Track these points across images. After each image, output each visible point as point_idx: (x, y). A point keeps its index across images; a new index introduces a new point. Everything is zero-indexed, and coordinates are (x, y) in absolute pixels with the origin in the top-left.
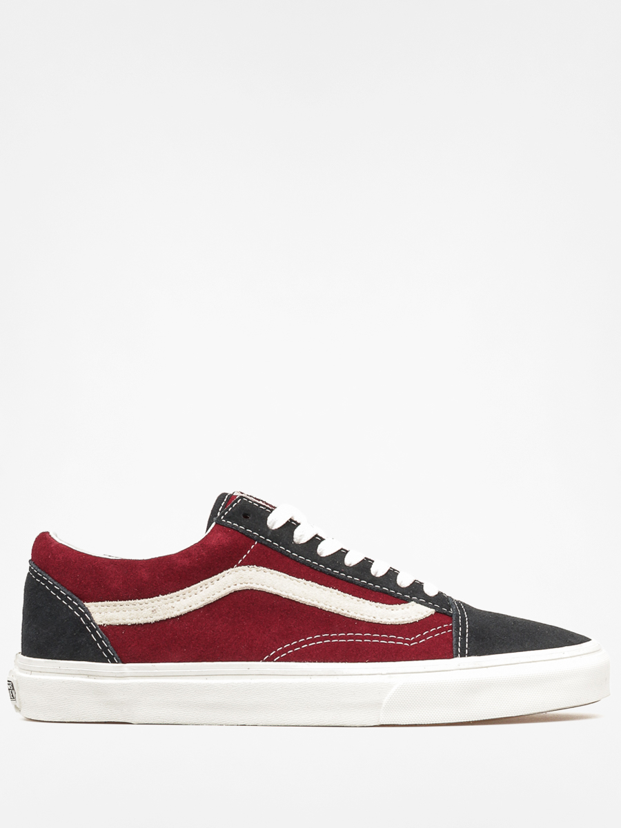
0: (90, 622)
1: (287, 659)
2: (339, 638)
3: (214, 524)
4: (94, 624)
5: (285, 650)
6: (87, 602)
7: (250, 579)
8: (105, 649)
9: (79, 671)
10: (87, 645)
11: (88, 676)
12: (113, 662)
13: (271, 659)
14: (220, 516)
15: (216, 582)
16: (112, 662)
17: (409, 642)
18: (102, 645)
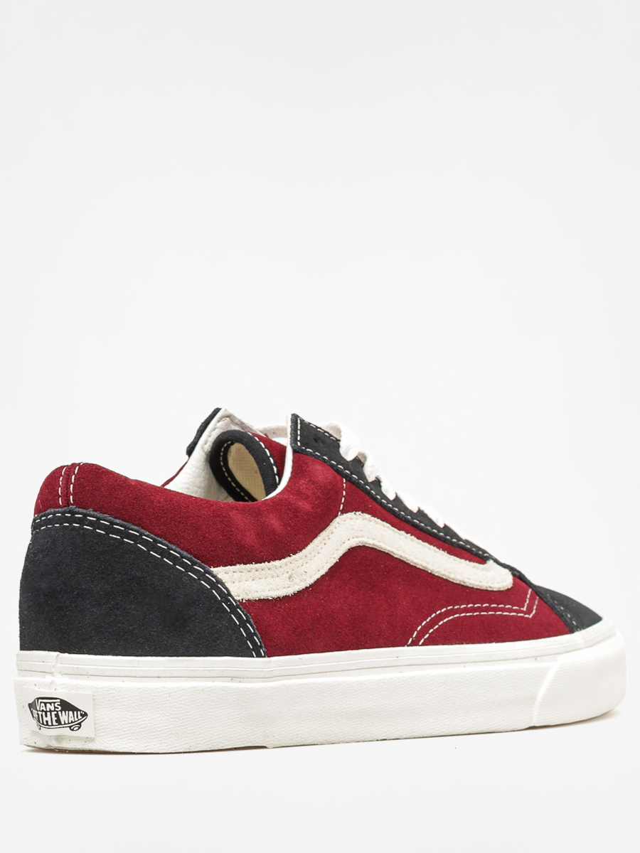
0: (226, 595)
1: (433, 641)
4: (233, 599)
5: (425, 630)
6: (214, 567)
7: (361, 531)
8: (250, 636)
9: (222, 671)
10: (230, 632)
11: (232, 678)
12: (259, 655)
13: (416, 643)
15: (331, 536)
16: (257, 656)
17: (527, 613)
18: (247, 630)
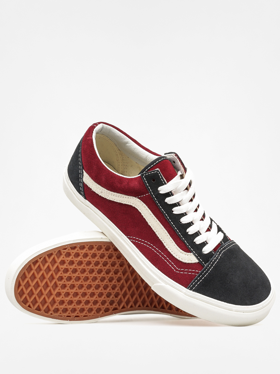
1: (134, 243)
2: (155, 250)
3: (140, 175)
5: (136, 240)
7: (139, 206)
12: (83, 197)
13: (129, 239)
14: (144, 174)
15: (127, 198)
17: (177, 270)
